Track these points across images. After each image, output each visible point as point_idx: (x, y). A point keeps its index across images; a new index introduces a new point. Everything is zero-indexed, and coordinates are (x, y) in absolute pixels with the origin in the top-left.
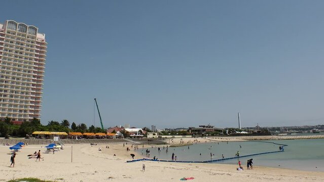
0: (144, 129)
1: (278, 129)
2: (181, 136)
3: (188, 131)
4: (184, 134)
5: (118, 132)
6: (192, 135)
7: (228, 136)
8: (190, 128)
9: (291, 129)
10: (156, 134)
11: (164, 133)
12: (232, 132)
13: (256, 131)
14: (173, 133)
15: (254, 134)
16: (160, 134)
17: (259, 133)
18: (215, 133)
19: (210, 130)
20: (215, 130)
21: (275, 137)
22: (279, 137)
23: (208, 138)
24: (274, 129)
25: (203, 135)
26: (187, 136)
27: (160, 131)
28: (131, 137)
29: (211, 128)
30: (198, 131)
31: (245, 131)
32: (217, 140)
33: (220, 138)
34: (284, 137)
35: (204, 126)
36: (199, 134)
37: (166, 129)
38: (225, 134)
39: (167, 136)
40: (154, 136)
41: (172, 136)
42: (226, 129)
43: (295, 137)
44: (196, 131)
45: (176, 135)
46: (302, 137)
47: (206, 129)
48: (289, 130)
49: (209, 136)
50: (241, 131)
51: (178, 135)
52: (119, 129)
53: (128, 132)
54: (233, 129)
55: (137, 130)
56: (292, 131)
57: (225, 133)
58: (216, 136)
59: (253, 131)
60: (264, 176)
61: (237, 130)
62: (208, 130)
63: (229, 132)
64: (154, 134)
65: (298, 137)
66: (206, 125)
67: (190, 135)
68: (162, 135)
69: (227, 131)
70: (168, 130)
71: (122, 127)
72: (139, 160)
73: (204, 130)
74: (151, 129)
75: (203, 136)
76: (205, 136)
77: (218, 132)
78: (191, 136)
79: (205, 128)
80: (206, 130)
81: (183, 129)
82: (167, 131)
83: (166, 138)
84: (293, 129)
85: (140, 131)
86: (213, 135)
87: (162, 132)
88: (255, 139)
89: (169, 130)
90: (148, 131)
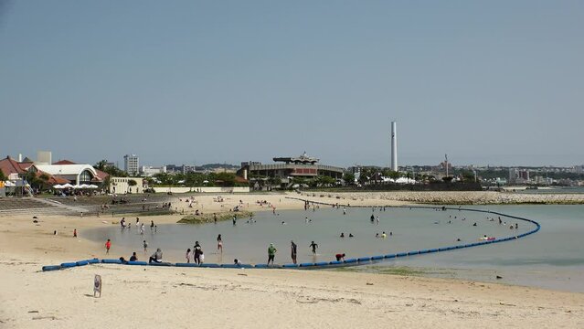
0: (100, 167)
1: (504, 173)
2: (218, 189)
3: (240, 173)
4: (226, 181)
5: (14, 176)
6: (251, 185)
7: (359, 189)
8: (245, 166)
9: (540, 174)
10: (139, 181)
11: (164, 180)
12: (372, 179)
13: (440, 177)
14: (194, 178)
15: (435, 185)
16: (150, 182)
17: (447, 185)
18: (320, 181)
19: (306, 171)
20: (321, 172)
21: (492, 195)
22: (504, 196)
23: (299, 196)
24: (490, 173)
25: (283, 185)
26: (236, 189)
27: (150, 172)
28: (57, 193)
29: (308, 167)
30: (271, 173)
31: (408, 176)
32: (326, 200)
33: (335, 194)
34: (517, 197)
35: (288, 160)
36: (272, 182)
37: (169, 168)
38: (349, 184)
39: (174, 190)
40: (134, 190)
41: (188, 189)
42: (354, 169)
43: (547, 198)
44: (263, 172)
45: (200, 184)
46: (569, 197)
47: (296, 167)
48: (533, 176)
49: (301, 188)
50: (396, 175)
51: (209, 185)
52: (15, 167)
53: (45, 176)
54: (374, 170)
55: (76, 169)
56: (542, 180)
57: (349, 179)
58: (323, 188)
59: (430, 177)
60: (454, 306)
61: (386, 172)
62: (299, 171)
63: (362, 179)
64: (132, 183)
65: (557, 197)
66: (295, 156)
67: (244, 184)
68: (156, 184)
69: (357, 175)
70: (176, 169)
71: (26, 161)
72: (84, 264)
73: (287, 172)
74: (122, 168)
75: (283, 188)
76: (291, 189)
77: (328, 179)
78: (247, 189)
79: (291, 166)
80: (291, 170)
81: (224, 166)
82: (172, 173)
83: (170, 194)
84: (544, 175)
85: (87, 172)
86: (313, 186)
87: (158, 176)
88: (436, 202)
89: (181, 169)
90: (114, 172)
